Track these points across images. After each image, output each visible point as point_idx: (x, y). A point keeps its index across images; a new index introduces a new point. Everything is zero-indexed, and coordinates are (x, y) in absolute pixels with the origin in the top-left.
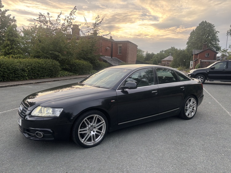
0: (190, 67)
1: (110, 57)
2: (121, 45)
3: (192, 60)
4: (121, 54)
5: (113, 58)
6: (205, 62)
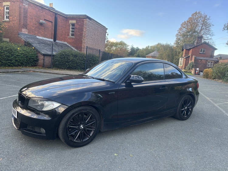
0: (179, 66)
1: (52, 40)
2: (74, 22)
3: (182, 57)
4: (74, 37)
5: (57, 41)
6: (200, 60)
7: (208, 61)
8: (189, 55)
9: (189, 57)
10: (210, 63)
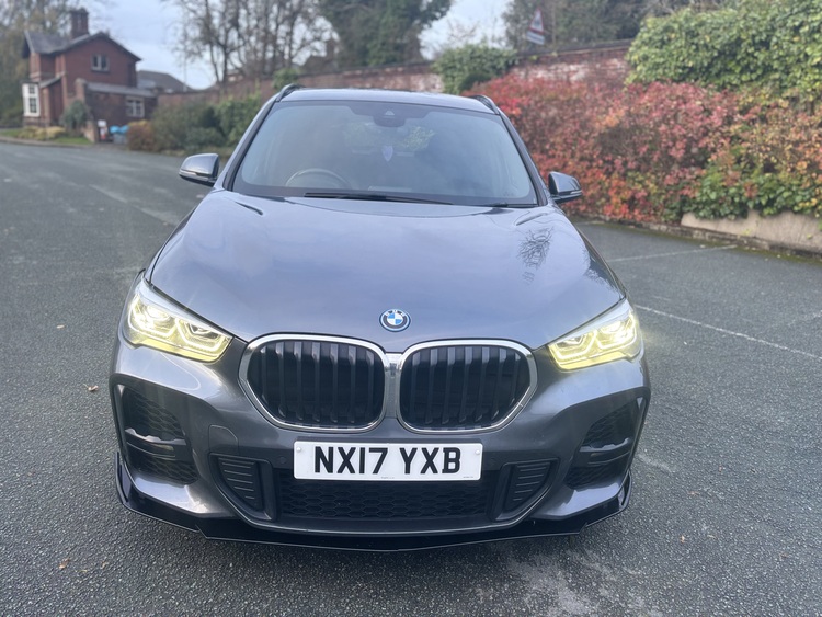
0: (27, 113)
6: (104, 96)
7: (128, 98)
8: (58, 76)
9: (59, 82)
10: (134, 104)
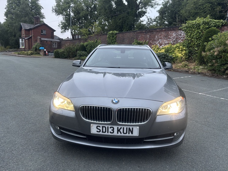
0: (21, 47)
6: (46, 41)
7: (53, 42)
8: (31, 36)
9: (31, 37)
10: (54, 44)
